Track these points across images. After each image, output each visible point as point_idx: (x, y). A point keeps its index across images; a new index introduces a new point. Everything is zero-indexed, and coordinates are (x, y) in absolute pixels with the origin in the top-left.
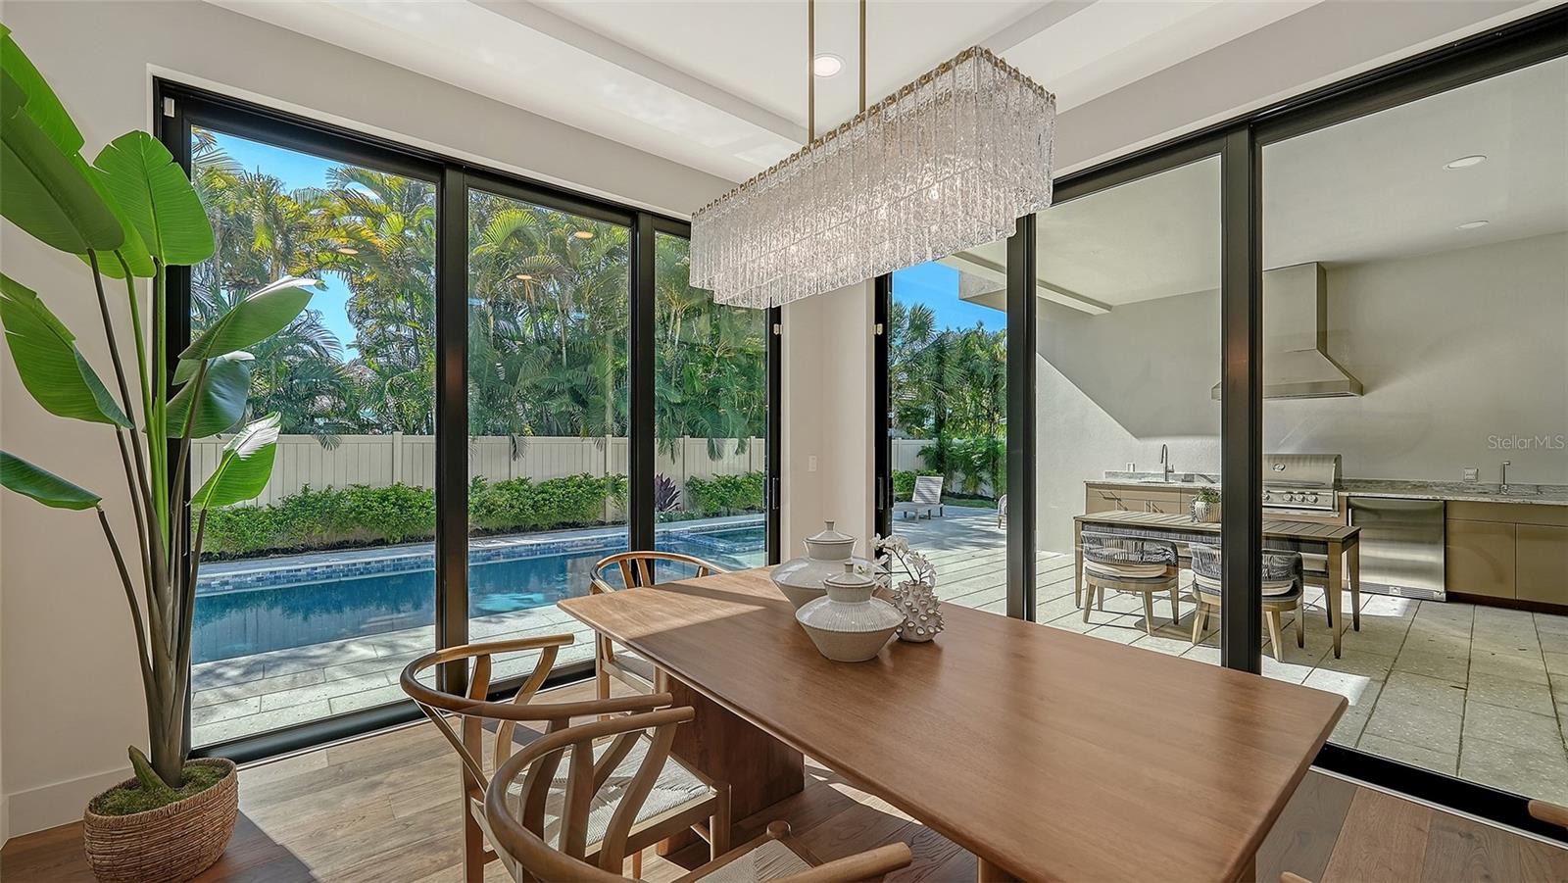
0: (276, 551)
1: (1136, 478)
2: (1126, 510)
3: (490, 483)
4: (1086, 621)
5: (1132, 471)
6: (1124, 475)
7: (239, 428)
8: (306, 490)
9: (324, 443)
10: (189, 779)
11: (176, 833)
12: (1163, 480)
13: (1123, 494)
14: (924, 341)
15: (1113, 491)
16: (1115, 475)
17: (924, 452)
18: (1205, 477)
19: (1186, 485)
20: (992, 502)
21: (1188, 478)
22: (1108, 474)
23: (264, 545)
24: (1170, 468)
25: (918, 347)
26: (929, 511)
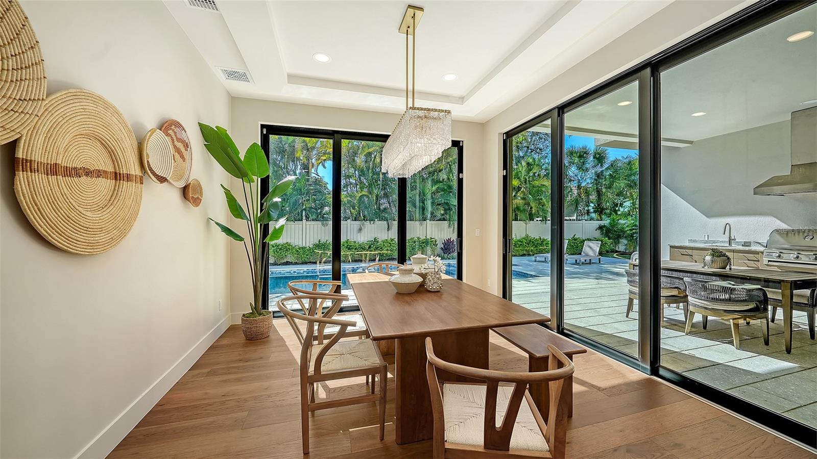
0: (310, 262)
1: (710, 243)
2: (696, 262)
3: (380, 240)
4: (627, 316)
5: (707, 239)
6: (701, 242)
7: (277, 220)
8: (319, 241)
9: (323, 225)
10: (262, 314)
11: (258, 326)
12: (727, 245)
13: (694, 252)
14: (602, 166)
15: (687, 250)
16: (695, 241)
17: (601, 228)
18: (760, 243)
19: (747, 248)
20: (626, 255)
21: (746, 244)
22: (691, 241)
23: (307, 261)
24: (733, 238)
25: (599, 169)
26: (590, 260)
